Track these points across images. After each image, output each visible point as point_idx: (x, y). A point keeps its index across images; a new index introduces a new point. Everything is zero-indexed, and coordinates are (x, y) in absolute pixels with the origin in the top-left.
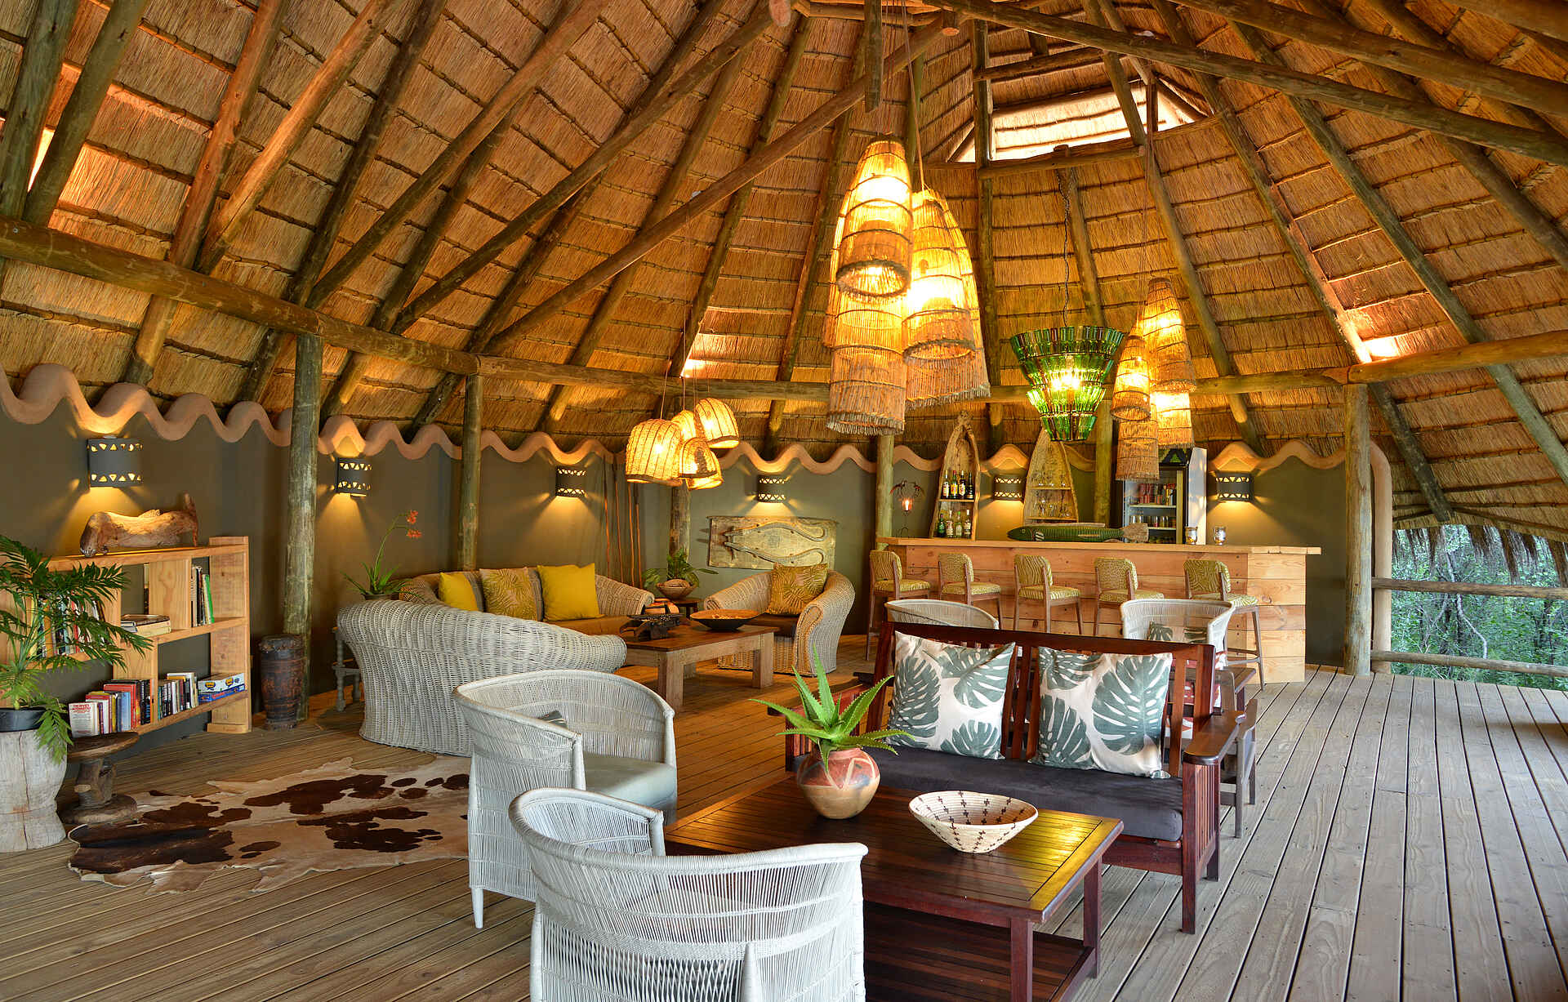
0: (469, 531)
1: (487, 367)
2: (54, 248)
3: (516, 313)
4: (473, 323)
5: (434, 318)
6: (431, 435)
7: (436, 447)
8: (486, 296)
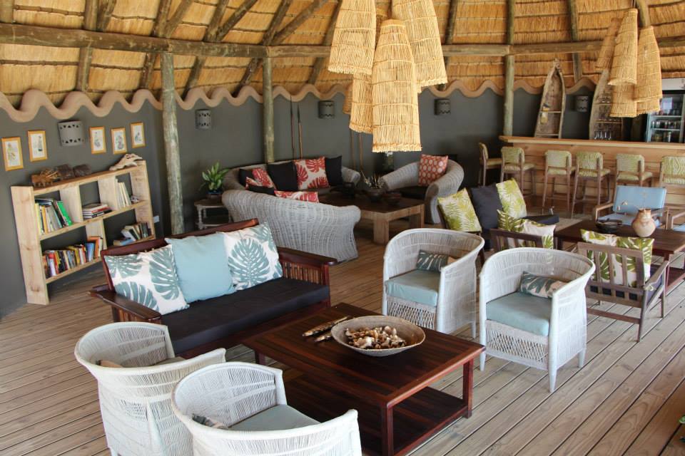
0: (269, 142)
1: (272, 52)
2: (16, 35)
3: (286, 20)
4: (265, 28)
5: (239, 29)
6: (248, 92)
7: (251, 98)
8: (267, 13)
